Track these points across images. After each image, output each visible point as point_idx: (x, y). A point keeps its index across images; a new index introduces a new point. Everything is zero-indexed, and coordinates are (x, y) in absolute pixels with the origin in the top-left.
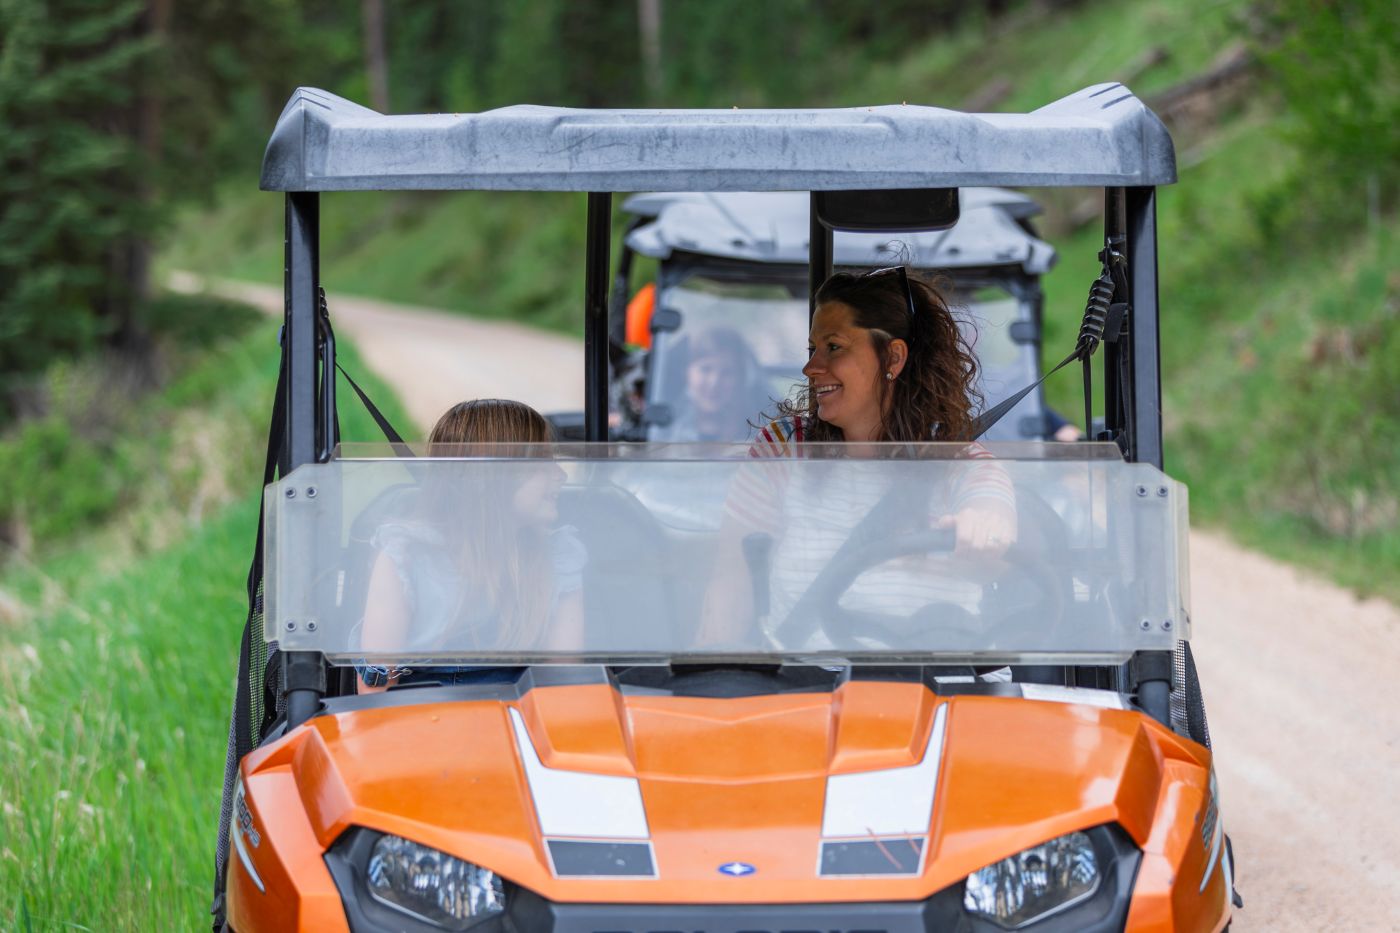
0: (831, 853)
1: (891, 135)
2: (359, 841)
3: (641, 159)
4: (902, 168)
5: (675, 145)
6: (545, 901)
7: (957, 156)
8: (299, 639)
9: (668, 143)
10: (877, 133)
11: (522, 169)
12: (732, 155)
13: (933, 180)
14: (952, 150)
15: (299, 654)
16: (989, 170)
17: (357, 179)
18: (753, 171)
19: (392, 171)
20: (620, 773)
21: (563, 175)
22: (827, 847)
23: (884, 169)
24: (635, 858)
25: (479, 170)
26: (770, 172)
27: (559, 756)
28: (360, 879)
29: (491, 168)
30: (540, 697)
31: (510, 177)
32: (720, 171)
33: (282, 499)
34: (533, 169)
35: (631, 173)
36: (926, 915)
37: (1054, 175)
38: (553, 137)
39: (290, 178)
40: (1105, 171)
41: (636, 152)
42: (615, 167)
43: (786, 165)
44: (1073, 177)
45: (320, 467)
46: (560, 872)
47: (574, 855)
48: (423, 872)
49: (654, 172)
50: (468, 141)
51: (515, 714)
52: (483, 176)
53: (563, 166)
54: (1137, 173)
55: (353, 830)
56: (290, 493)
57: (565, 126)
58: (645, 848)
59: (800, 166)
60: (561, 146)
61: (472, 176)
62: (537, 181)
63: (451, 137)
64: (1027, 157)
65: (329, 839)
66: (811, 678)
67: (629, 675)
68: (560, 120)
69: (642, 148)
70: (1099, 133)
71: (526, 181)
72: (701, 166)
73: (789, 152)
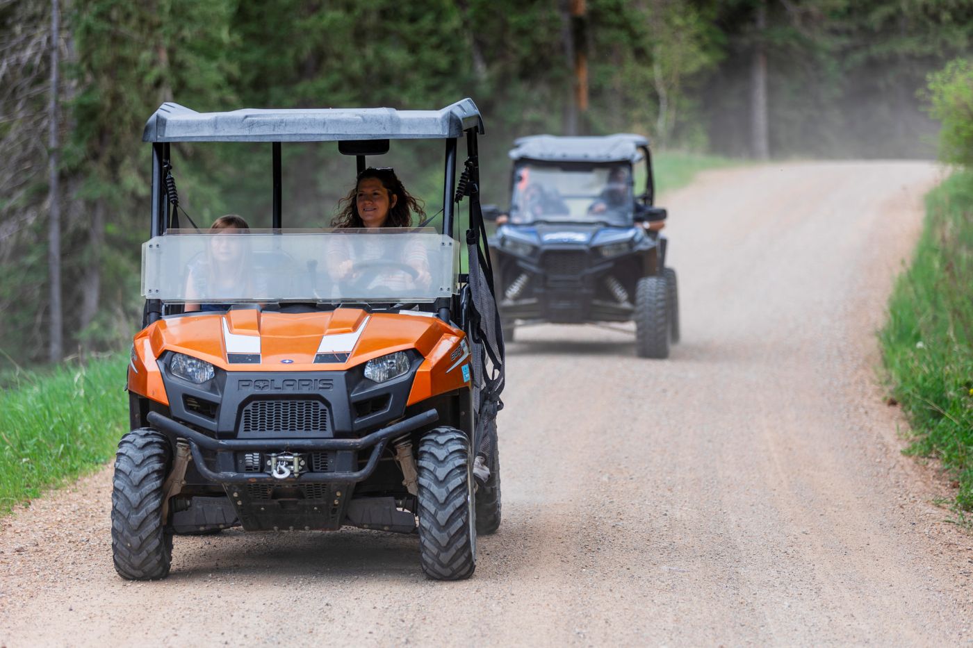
0: (318, 357)
1: (362, 121)
2: (168, 356)
3: (274, 130)
4: (365, 133)
5: (286, 125)
6: (225, 371)
7: (384, 128)
8: (152, 295)
9: (284, 125)
10: (357, 120)
11: (233, 134)
12: (306, 129)
13: (375, 137)
14: (383, 126)
15: (153, 300)
16: (395, 133)
17: (175, 138)
18: (312, 134)
19: (188, 135)
20: (256, 335)
21: (246, 136)
22: (317, 355)
23: (358, 133)
24: (255, 358)
25: (218, 134)
26: (318, 134)
27: (235, 330)
28: (168, 368)
29: (222, 134)
30: (233, 313)
31: (228, 137)
32: (300, 134)
33: (148, 248)
34: (236, 134)
35: (270, 135)
36: (346, 375)
37: (417, 135)
38: (244, 122)
39: (153, 137)
40: (437, 133)
41: (272, 128)
42: (264, 133)
43: (324, 132)
44: (423, 135)
45: (161, 237)
46: (230, 362)
47: (234, 358)
48: (190, 367)
49: (278, 135)
50: (215, 124)
51: (224, 318)
52: (219, 136)
53: (247, 133)
54: (446, 134)
55: (165, 352)
56: (151, 246)
57: (249, 119)
58: (259, 356)
59: (329, 133)
60: (246, 125)
61: (215, 136)
62: (237, 138)
63: (208, 123)
64: (409, 128)
65: (158, 355)
66: (327, 307)
67: (269, 307)
68: (246, 117)
69: (274, 126)
70: (435, 119)
71: (234, 138)
72: (295, 132)
73: (326, 127)
